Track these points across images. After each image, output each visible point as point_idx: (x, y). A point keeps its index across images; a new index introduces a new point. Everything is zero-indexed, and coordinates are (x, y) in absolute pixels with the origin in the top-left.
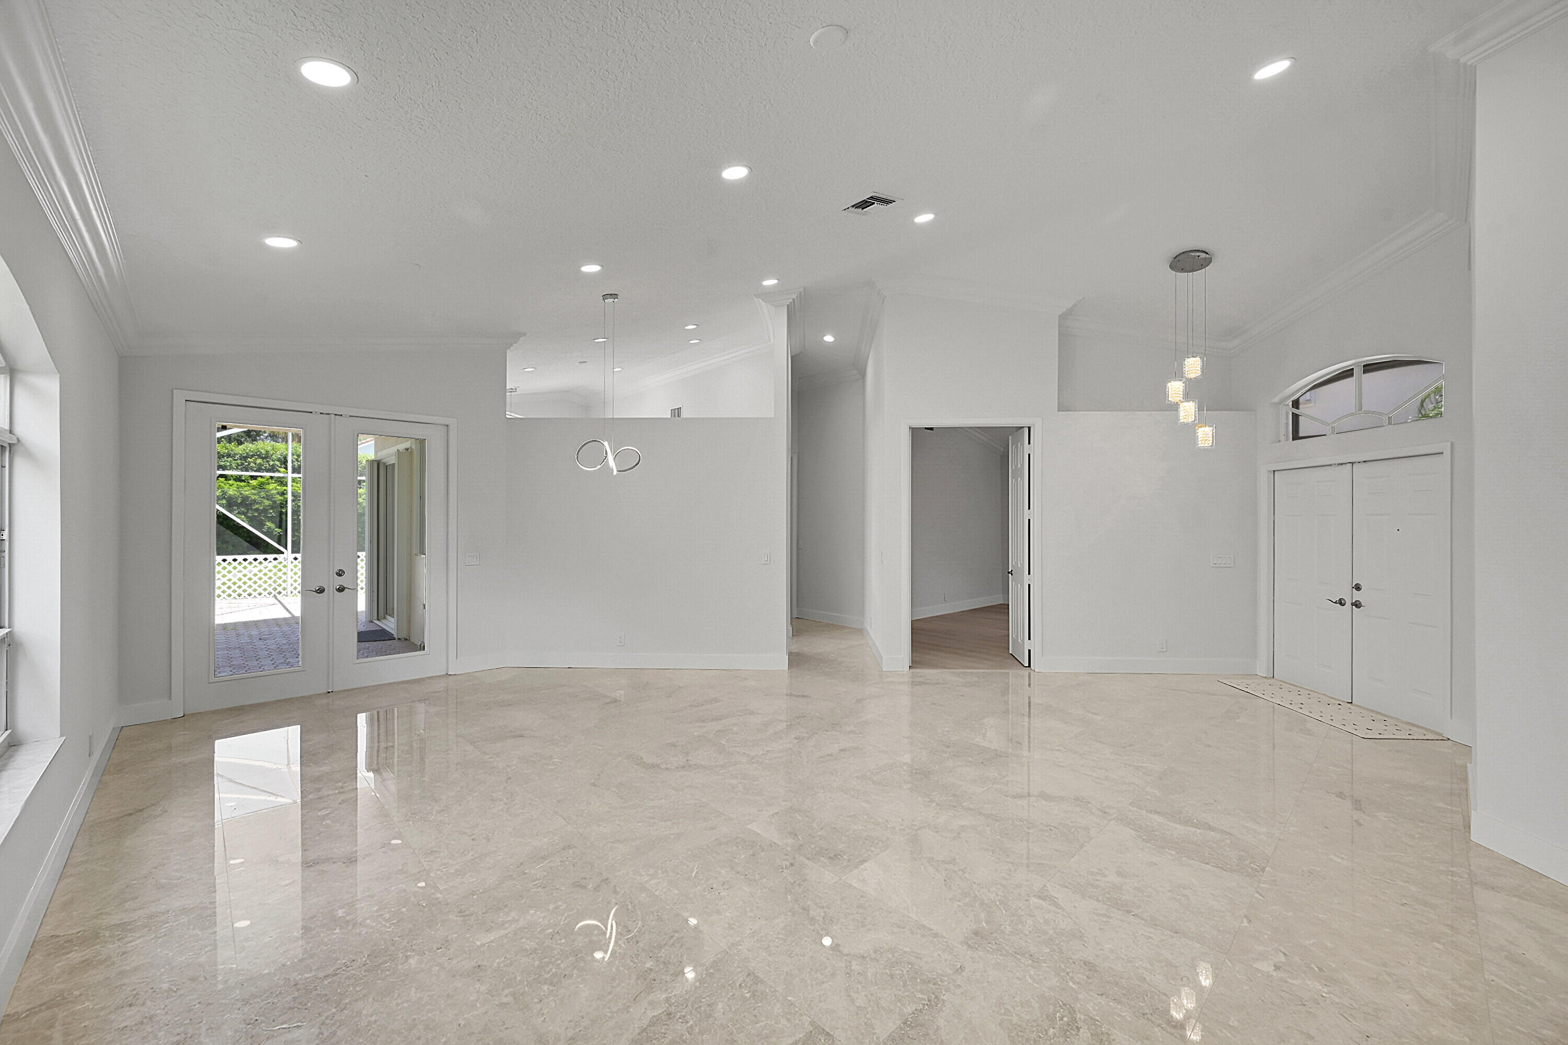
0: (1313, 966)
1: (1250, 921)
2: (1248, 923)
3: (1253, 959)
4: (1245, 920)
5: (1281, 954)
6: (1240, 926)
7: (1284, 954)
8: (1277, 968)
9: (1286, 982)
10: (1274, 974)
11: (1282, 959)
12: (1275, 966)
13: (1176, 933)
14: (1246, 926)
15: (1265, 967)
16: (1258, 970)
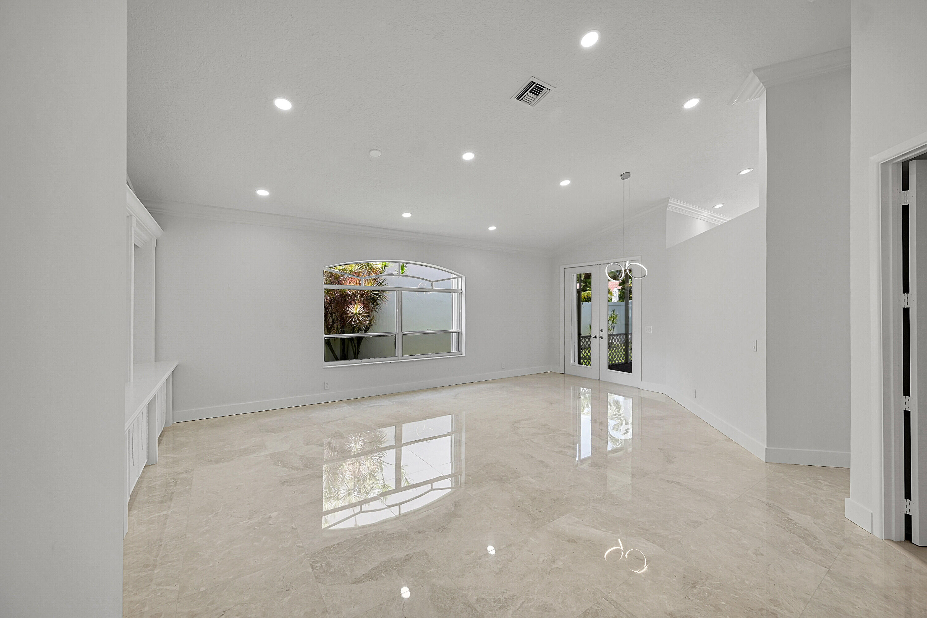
0: (258, 528)
1: (293, 528)
2: (292, 527)
3: (280, 514)
4: (295, 527)
5: (272, 523)
6: (294, 523)
7: (270, 524)
8: (270, 517)
9: (264, 515)
10: (269, 514)
11: (270, 522)
12: (271, 517)
13: (311, 503)
14: (292, 524)
15: (274, 514)
16: (275, 511)
